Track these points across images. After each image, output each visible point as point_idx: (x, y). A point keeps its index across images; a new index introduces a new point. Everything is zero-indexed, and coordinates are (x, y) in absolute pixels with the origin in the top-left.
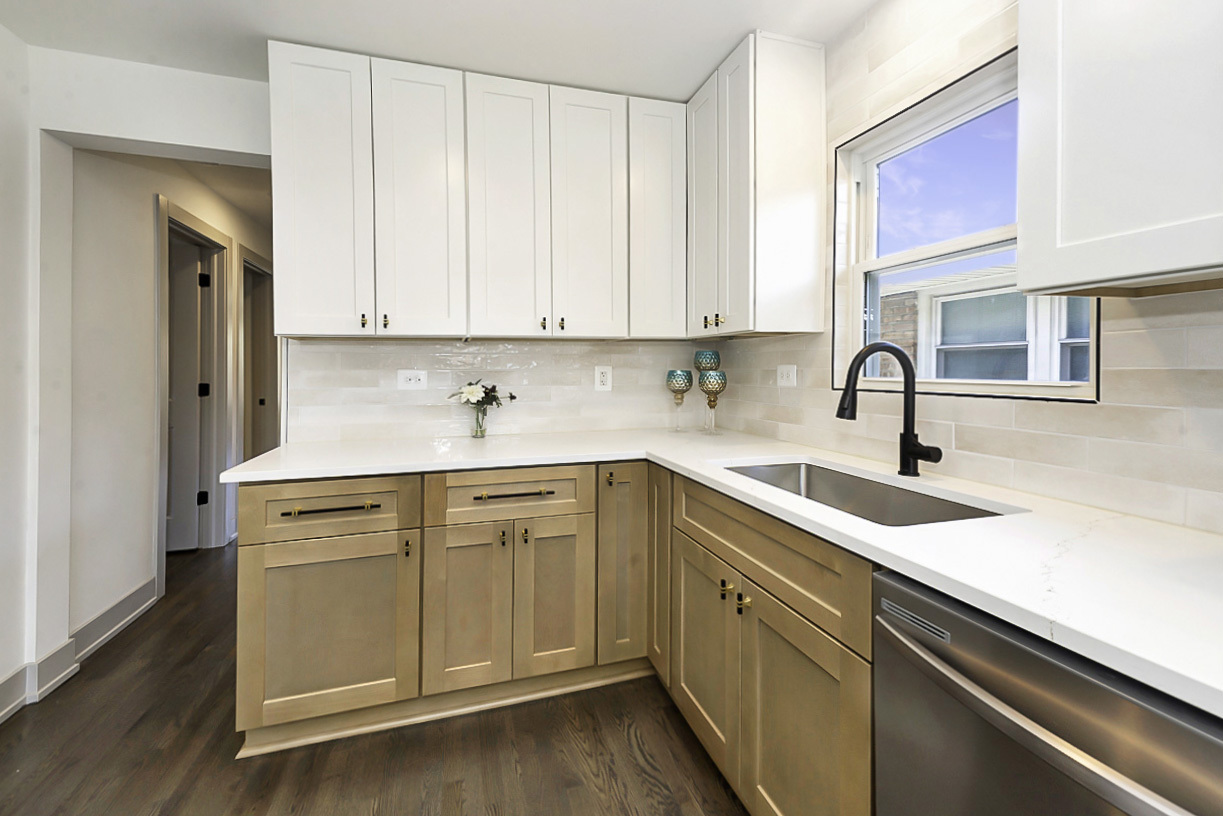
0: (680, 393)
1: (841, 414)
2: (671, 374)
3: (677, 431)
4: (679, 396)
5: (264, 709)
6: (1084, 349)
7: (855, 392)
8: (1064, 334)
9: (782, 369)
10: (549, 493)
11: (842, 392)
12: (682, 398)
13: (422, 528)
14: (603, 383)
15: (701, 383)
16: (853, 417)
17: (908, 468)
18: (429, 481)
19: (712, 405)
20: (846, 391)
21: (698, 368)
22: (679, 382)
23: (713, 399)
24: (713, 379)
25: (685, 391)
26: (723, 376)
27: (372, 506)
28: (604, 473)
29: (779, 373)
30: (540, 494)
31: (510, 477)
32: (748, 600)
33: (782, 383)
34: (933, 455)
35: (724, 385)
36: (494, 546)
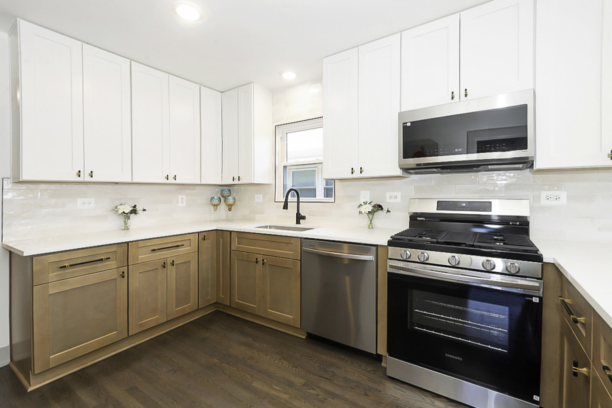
0: (216, 206)
1: (284, 208)
2: (212, 198)
3: (215, 221)
4: (215, 207)
5: (50, 360)
6: (332, 189)
7: (287, 202)
8: (325, 184)
9: (256, 196)
10: (182, 245)
11: (284, 203)
12: (217, 208)
13: (128, 266)
14: (182, 203)
15: (225, 201)
16: (287, 209)
17: (298, 222)
18: (131, 245)
19: (230, 210)
20: (285, 202)
21: (223, 196)
22: (216, 202)
23: (230, 208)
24: (230, 200)
25: (218, 205)
26: (234, 198)
27: (107, 259)
28: (201, 236)
29: (256, 198)
30: (178, 246)
31: (165, 241)
32: (265, 261)
33: (257, 200)
34: (304, 218)
35: (235, 202)
36: (159, 269)
